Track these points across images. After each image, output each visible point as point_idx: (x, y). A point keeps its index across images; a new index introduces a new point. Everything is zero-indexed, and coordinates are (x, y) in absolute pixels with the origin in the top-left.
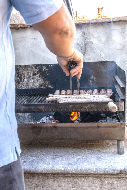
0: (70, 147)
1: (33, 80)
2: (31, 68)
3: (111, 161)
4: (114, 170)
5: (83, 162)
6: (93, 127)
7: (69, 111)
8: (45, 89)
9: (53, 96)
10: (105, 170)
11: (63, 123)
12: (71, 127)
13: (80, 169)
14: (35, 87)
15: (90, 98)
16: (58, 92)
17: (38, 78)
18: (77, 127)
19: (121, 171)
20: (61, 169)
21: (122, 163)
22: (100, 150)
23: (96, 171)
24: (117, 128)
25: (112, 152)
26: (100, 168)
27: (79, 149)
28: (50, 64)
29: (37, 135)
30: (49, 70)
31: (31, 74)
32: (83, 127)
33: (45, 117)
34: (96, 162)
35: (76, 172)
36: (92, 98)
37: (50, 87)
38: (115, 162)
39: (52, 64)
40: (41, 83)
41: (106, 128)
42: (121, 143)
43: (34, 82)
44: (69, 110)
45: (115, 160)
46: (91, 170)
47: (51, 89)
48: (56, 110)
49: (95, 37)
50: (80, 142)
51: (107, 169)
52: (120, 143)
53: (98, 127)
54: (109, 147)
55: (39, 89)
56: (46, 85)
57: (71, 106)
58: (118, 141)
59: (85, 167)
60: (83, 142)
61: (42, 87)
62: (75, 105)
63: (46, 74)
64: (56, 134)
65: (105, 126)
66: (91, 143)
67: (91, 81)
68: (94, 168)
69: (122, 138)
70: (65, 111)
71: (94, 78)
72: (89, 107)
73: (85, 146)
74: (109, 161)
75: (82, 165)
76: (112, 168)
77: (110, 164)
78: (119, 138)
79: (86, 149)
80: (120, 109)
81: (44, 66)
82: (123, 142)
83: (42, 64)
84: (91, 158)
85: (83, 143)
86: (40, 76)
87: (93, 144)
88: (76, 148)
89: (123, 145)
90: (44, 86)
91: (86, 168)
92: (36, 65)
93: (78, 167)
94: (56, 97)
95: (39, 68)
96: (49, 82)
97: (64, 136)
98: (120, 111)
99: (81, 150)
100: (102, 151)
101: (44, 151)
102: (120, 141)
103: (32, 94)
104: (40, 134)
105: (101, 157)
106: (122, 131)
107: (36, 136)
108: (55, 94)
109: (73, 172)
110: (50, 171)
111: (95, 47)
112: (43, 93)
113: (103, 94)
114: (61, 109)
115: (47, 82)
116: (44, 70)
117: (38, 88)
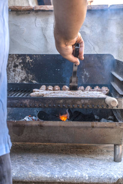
0: (57, 153)
1: (14, 73)
2: (12, 59)
3: (106, 168)
4: (110, 179)
5: (73, 169)
6: (87, 128)
7: (59, 107)
8: (28, 84)
9: (38, 91)
10: (99, 179)
11: (51, 122)
12: (60, 126)
13: (70, 177)
14: (16, 82)
15: (83, 94)
16: (44, 87)
17: (20, 71)
18: (67, 127)
19: (118, 180)
20: (46, 177)
21: (119, 171)
22: (93, 157)
23: (88, 179)
24: (114, 129)
25: (107, 159)
26: (94, 177)
27: (67, 156)
28: (35, 55)
29: (19, 135)
30: (34, 62)
31: (11, 65)
32: (74, 127)
33: (28, 117)
34: (88, 169)
35: (64, 180)
36: (86, 94)
37: (34, 82)
38: (111, 170)
39: (37, 55)
40: (23, 76)
41: (101, 129)
42: (119, 149)
43: (15, 75)
44: (59, 105)
45: (111, 168)
46: (82, 178)
47: (36, 84)
48: (43, 105)
49: (88, 26)
50: (69, 147)
51: (101, 178)
52: (117, 149)
53: (93, 127)
54: (103, 154)
55: (21, 84)
56: (30, 80)
57: (61, 101)
58: (115, 145)
59: (76, 174)
60: (72, 147)
61: (25, 82)
62: (66, 100)
63: (30, 66)
64: (42, 135)
65: (100, 126)
66: (81, 149)
67: (83, 77)
68: (87, 176)
69: (120, 142)
70: (54, 106)
71: (87, 74)
72: (82, 102)
73: (74, 152)
74: (104, 168)
75: (72, 172)
76: (108, 176)
77: (106, 172)
78: (116, 143)
79: (76, 156)
80: (119, 107)
81: (28, 57)
82: (121, 147)
83: (26, 54)
84: (82, 165)
85: (72, 150)
86: (23, 68)
87: (84, 151)
88: (63, 154)
89: (121, 150)
90: (27, 80)
91: (76, 176)
92: (18, 54)
93: (67, 175)
94: (42, 92)
95: (22, 59)
96: (33, 76)
97: (51, 137)
98: (119, 108)
99: (70, 156)
100: (95, 157)
101: (25, 157)
102: (117, 146)
103: (12, 90)
104: (22, 134)
105: (95, 164)
106: (120, 133)
107: (17, 136)
108: (41, 89)
109: (61, 180)
110: (34, 179)
111: (88, 38)
112: (26, 89)
113: (97, 91)
114: (50, 104)
115: (31, 76)
116: (28, 61)
117: (20, 82)
